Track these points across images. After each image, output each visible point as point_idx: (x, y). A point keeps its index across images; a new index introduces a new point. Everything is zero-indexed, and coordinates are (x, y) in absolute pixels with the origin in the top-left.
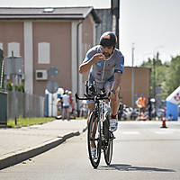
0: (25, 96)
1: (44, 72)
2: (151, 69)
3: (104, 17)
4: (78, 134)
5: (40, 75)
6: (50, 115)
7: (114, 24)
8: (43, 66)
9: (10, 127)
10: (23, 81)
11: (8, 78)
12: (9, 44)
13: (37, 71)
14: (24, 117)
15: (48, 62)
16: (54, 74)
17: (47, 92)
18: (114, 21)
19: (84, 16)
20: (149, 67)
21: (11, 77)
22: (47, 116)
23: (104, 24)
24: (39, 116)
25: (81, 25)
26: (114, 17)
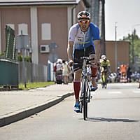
0: (32, 65)
1: (47, 46)
2: (130, 43)
3: (93, 3)
5: (44, 49)
6: (52, 80)
7: (101, 8)
8: (46, 42)
9: (21, 89)
10: (31, 54)
11: (19, 51)
12: (19, 25)
13: (42, 46)
14: (32, 81)
15: (50, 39)
16: (55, 48)
17: (49, 62)
18: (101, 6)
19: (77, 2)
20: (129, 41)
21: (21, 51)
22: (50, 81)
23: (93, 8)
24: (43, 81)
25: (74, 10)
26: (101, 2)
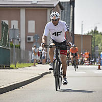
0: (20, 51)
1: (32, 37)
3: (66, 6)
5: (29, 39)
7: (72, 10)
8: (31, 34)
9: (12, 68)
10: (20, 42)
11: (11, 41)
12: (12, 22)
13: (28, 37)
14: (20, 63)
15: (34, 32)
19: (55, 6)
20: (91, 35)
21: (13, 40)
23: (66, 10)
24: (28, 62)
26: (72, 6)
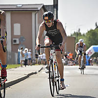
2: (75, 38)
4: (36, 73)
5: (15, 41)
7: (55, 13)
16: (23, 41)
17: (19, 50)
19: (39, 9)
20: (74, 36)
22: (19, 64)
24: (14, 64)
25: (37, 14)
26: (55, 9)
